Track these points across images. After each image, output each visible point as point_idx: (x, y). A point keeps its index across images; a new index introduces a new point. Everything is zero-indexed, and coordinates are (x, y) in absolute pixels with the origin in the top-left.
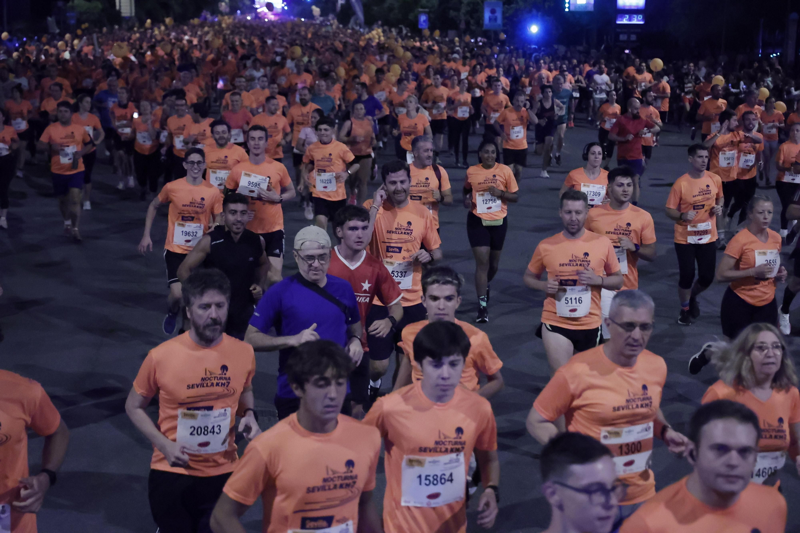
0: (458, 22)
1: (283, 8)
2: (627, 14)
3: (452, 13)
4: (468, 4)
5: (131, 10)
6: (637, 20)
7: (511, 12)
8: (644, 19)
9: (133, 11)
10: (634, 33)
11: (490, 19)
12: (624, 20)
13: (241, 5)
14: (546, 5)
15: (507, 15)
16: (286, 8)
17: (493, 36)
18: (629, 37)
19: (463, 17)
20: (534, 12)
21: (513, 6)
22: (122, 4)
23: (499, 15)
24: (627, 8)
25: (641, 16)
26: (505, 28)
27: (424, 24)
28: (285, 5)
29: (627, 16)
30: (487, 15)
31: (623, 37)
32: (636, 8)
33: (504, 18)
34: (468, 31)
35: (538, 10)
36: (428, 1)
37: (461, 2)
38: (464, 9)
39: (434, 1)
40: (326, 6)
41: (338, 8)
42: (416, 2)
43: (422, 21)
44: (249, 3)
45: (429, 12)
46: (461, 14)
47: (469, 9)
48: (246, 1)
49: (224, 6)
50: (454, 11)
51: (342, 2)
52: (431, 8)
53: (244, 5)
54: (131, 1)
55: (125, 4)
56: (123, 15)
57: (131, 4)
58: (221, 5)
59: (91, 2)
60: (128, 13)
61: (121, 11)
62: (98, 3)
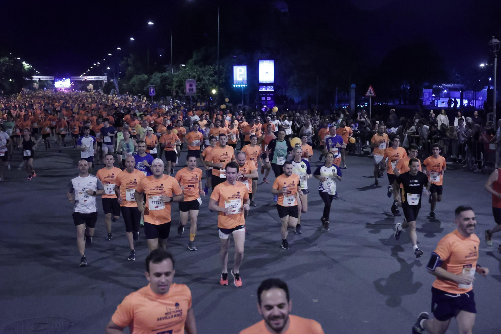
0: (172, 91)
1: (71, 85)
2: (264, 86)
3: (168, 87)
4: (177, 82)
6: (270, 89)
7: (201, 86)
8: (274, 88)
10: (269, 96)
11: (189, 90)
12: (263, 89)
13: (46, 84)
14: (221, 81)
15: (199, 87)
17: (191, 99)
18: (266, 99)
19: (174, 89)
20: (214, 85)
21: (202, 82)
23: (194, 87)
24: (264, 82)
25: (272, 87)
26: (198, 95)
27: (153, 93)
28: (72, 84)
29: (265, 87)
30: (188, 87)
31: (263, 99)
32: (269, 82)
33: (197, 89)
34: (177, 96)
35: (216, 85)
36: (154, 81)
37: (173, 81)
38: (175, 84)
39: (158, 80)
40: (97, 84)
41: (104, 85)
42: (148, 81)
43: (151, 91)
44: (51, 83)
45: (155, 86)
46: (173, 87)
47: (178, 84)
48: (49, 82)
49: (36, 85)
50: (169, 85)
51: (106, 81)
52: (156, 84)
53: (48, 84)
58: (34, 85)
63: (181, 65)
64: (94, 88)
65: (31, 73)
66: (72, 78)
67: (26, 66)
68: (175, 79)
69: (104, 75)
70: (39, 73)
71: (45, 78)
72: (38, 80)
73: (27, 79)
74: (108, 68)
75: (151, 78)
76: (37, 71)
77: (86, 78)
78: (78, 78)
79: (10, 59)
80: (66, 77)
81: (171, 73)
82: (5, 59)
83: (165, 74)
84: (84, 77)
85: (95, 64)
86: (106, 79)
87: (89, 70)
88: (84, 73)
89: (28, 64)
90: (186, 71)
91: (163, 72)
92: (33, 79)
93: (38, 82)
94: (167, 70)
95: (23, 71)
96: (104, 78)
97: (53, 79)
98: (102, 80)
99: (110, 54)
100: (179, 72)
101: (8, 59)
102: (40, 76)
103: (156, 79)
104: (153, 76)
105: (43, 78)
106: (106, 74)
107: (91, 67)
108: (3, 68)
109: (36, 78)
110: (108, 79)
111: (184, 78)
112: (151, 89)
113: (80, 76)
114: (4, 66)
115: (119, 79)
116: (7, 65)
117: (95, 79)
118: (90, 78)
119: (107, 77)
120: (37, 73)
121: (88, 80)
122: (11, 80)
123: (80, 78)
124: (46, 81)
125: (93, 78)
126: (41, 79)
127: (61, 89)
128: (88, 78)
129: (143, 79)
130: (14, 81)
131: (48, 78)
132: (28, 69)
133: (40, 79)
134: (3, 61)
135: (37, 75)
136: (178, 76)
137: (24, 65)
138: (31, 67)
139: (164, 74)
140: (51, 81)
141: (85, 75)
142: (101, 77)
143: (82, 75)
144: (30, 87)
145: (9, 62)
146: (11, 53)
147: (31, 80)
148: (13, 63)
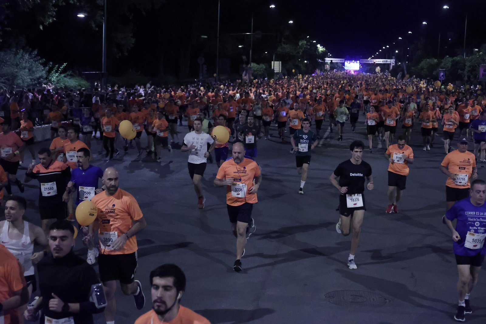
0: (463, 76)
1: (360, 67)
3: (460, 71)
4: (470, 67)
5: (279, 69)
9: (281, 69)
11: (483, 75)
13: (336, 66)
19: (466, 74)
22: (275, 66)
27: (442, 77)
30: (481, 72)
34: (470, 82)
36: (445, 65)
37: (465, 66)
38: (467, 69)
39: (448, 65)
40: (384, 67)
41: (391, 68)
42: (438, 65)
43: (441, 75)
44: (341, 65)
45: (445, 71)
46: (465, 72)
47: (470, 69)
48: (339, 64)
49: (328, 67)
50: (461, 70)
51: (394, 65)
52: (446, 68)
53: (338, 66)
54: (280, 64)
55: (277, 66)
56: (275, 72)
57: (280, 66)
58: (326, 66)
59: (259, 64)
60: (277, 71)
61: (275, 69)
62: (263, 65)
63: (474, 49)
64: (381, 71)
65: (324, 55)
66: (361, 61)
67: (320, 48)
68: (468, 64)
69: (392, 59)
70: (331, 55)
71: (336, 60)
72: (330, 62)
73: (321, 61)
74: (397, 52)
75: (441, 62)
76: (329, 54)
77: (375, 61)
78: (367, 61)
79: (307, 42)
80: (356, 60)
81: (463, 57)
82: (303, 42)
83: (457, 58)
84: (373, 60)
85: (384, 48)
86: (394, 63)
87: (377, 53)
88: (373, 56)
89: (322, 47)
90: (480, 56)
91: (454, 57)
92: (326, 61)
93: (329, 64)
94: (459, 55)
95: (317, 53)
96: (391, 61)
97: (344, 62)
98: (390, 63)
99: (400, 38)
100: (473, 56)
101: (305, 42)
102: (332, 58)
103: (447, 63)
104: (443, 60)
105: (335, 60)
106: (394, 57)
107: (380, 50)
108: (300, 50)
109: (328, 60)
110: (395, 62)
111: (477, 63)
112: (441, 73)
113: (369, 59)
114: (302, 49)
115: (407, 62)
116: (305, 48)
117: (383, 62)
118: (378, 61)
119: (394, 60)
120: (329, 55)
121: (376, 63)
122: (306, 62)
123: (368, 61)
124: (338, 63)
125: (381, 61)
126: (333, 62)
127: (350, 71)
128: (377, 61)
129: (432, 63)
130: (308, 63)
131: (339, 61)
132: (322, 51)
133: (332, 61)
134: (301, 44)
135: (329, 57)
136: (472, 60)
137: (319, 48)
138: (325, 49)
139: (455, 58)
140: (341, 63)
141: (373, 58)
142: (389, 60)
143: (370, 58)
144: (323, 68)
145: (306, 45)
146: (308, 37)
147: (323, 62)
148: (309, 46)
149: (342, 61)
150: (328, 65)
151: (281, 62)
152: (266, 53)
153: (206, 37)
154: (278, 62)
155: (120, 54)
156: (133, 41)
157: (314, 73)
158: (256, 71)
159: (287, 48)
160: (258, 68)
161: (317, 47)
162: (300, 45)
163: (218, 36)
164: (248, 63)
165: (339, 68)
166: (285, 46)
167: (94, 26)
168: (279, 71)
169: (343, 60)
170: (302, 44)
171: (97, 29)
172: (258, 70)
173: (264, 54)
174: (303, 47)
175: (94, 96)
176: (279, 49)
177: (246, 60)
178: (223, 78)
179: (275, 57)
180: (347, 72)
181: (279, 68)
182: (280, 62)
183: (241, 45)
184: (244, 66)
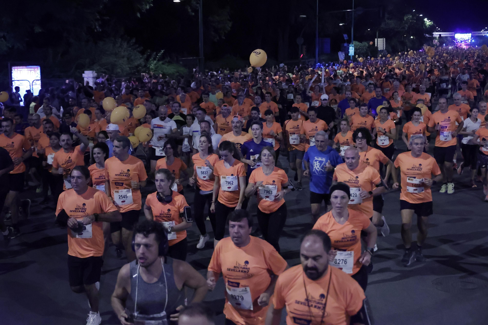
9: (385, 47)
16: (473, 41)
22: (378, 43)
44: (451, 39)
48: (449, 38)
53: (447, 40)
54: (383, 41)
55: (380, 43)
56: (379, 49)
57: (383, 43)
58: (435, 41)
59: (362, 43)
60: (381, 48)
61: (378, 47)
62: (366, 43)
65: (432, 29)
66: (474, 34)
67: (428, 22)
70: (439, 29)
71: (445, 34)
72: (439, 36)
73: (428, 36)
76: (437, 28)
78: (479, 33)
79: (413, 16)
80: (467, 32)
82: (408, 16)
84: (486, 32)
88: (486, 28)
89: (430, 21)
92: (434, 36)
95: (424, 28)
101: (411, 16)
102: (440, 32)
105: (444, 34)
109: (436, 34)
113: (482, 31)
114: (407, 24)
116: (410, 22)
120: (438, 29)
122: (412, 37)
123: (481, 33)
124: (447, 37)
126: (442, 36)
127: (461, 45)
130: (415, 38)
131: (448, 34)
132: (429, 25)
133: (440, 35)
135: (437, 32)
137: (426, 22)
138: (432, 23)
140: (451, 37)
141: (485, 30)
143: (483, 30)
144: (431, 43)
145: (412, 19)
146: (414, 10)
147: (431, 36)
148: (414, 20)
149: (451, 34)
150: (437, 39)
151: (385, 39)
152: (369, 30)
153: (305, 16)
154: (382, 39)
155: (218, 38)
156: (230, 24)
157: (421, 49)
158: (359, 49)
159: (391, 24)
160: (361, 46)
161: (424, 21)
162: (405, 19)
163: (317, 14)
164: (349, 42)
165: (449, 42)
166: (389, 21)
167: (190, 10)
168: (383, 48)
169: (453, 34)
170: (407, 19)
171: (193, 14)
172: (361, 49)
173: (367, 31)
174: (409, 22)
175: (192, 82)
176: (383, 26)
177: (347, 38)
178: (323, 58)
179: (378, 34)
180: (457, 46)
181: (383, 45)
182: (383, 39)
183: (342, 23)
184: (346, 45)
